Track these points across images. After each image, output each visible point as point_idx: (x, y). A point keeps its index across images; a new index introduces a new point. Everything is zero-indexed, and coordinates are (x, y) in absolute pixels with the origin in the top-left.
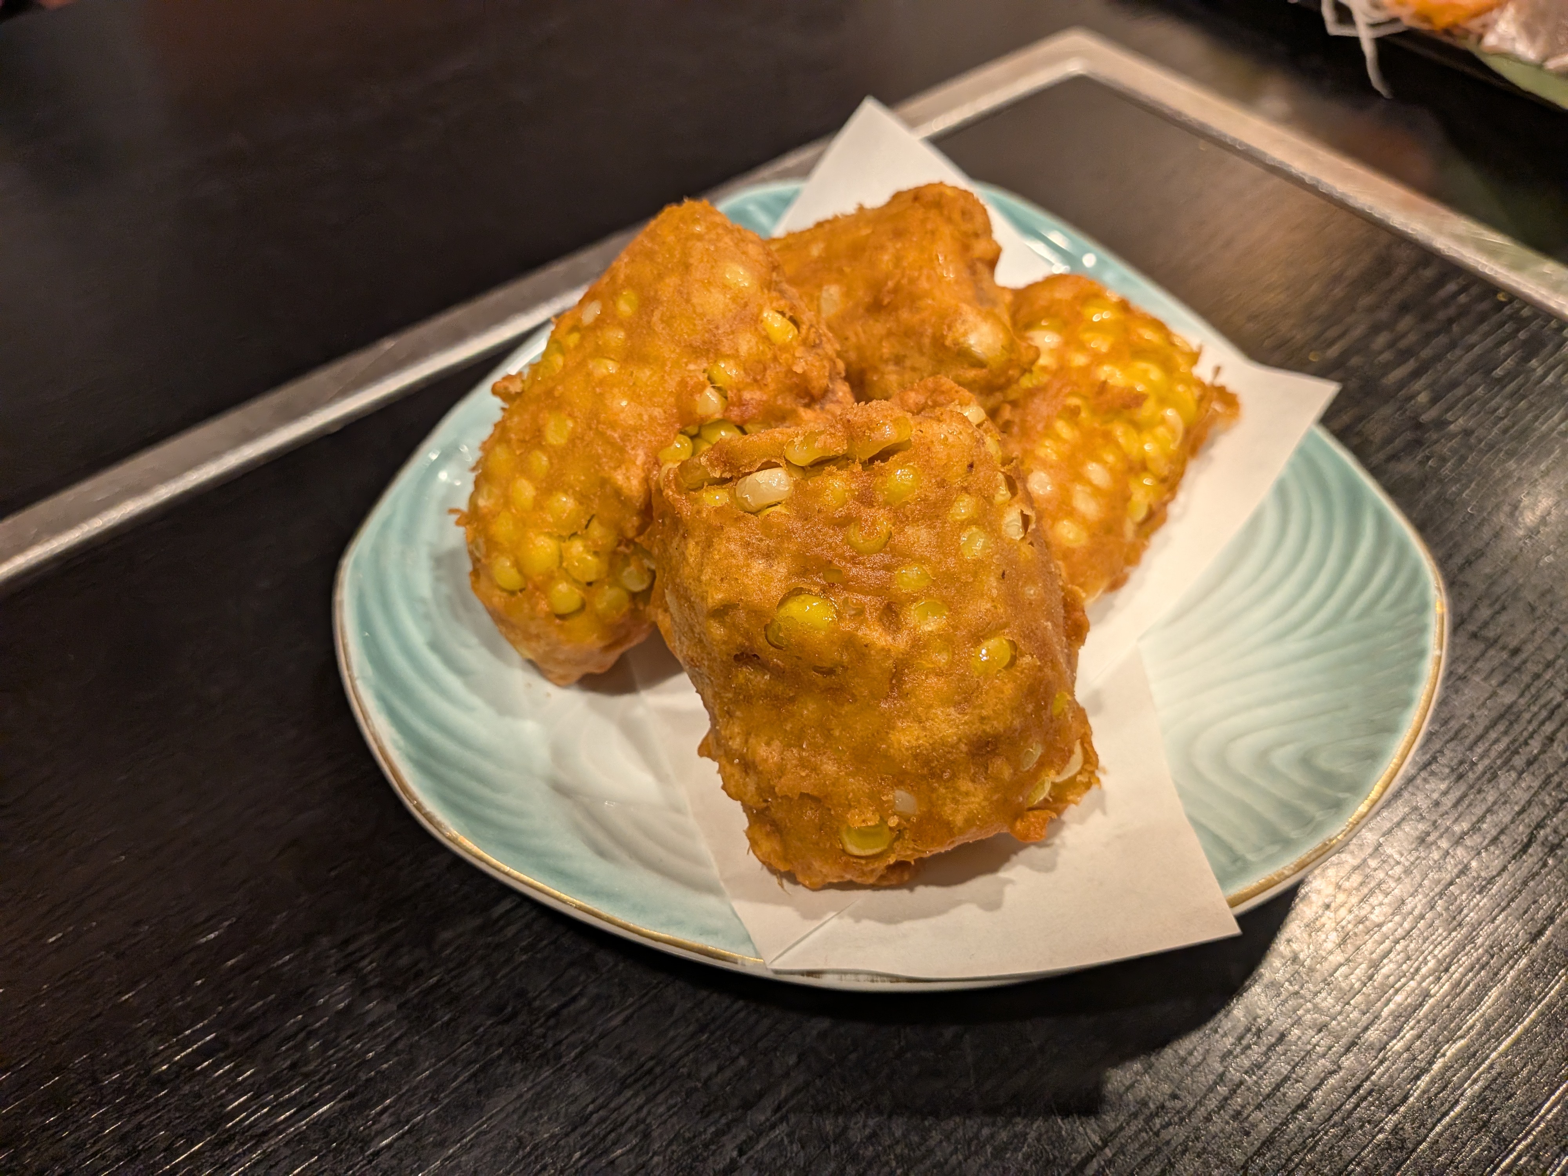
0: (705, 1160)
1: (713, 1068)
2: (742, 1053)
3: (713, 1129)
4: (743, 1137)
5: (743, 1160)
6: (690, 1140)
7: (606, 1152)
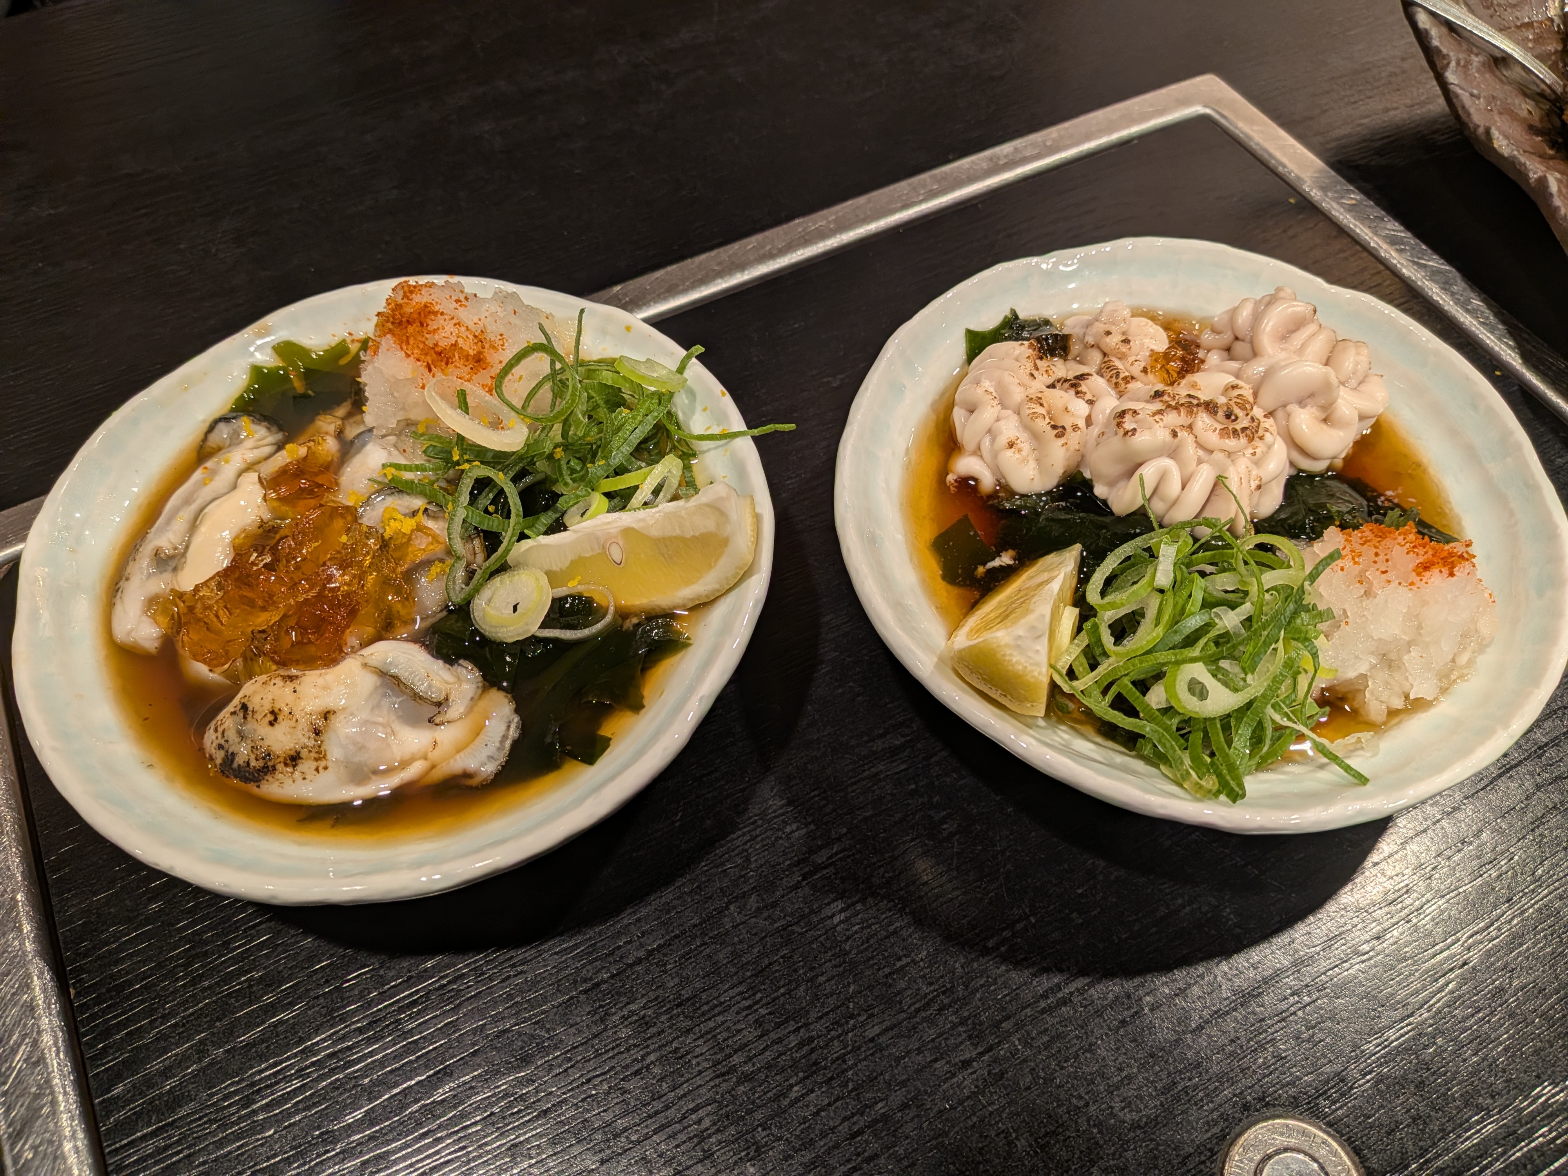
0: (782, 879)
1: (794, 826)
2: (813, 821)
3: (788, 862)
4: (807, 869)
5: (804, 883)
6: (774, 866)
7: (723, 864)
